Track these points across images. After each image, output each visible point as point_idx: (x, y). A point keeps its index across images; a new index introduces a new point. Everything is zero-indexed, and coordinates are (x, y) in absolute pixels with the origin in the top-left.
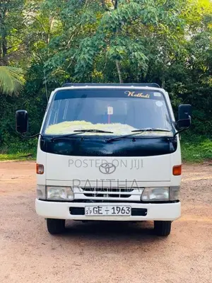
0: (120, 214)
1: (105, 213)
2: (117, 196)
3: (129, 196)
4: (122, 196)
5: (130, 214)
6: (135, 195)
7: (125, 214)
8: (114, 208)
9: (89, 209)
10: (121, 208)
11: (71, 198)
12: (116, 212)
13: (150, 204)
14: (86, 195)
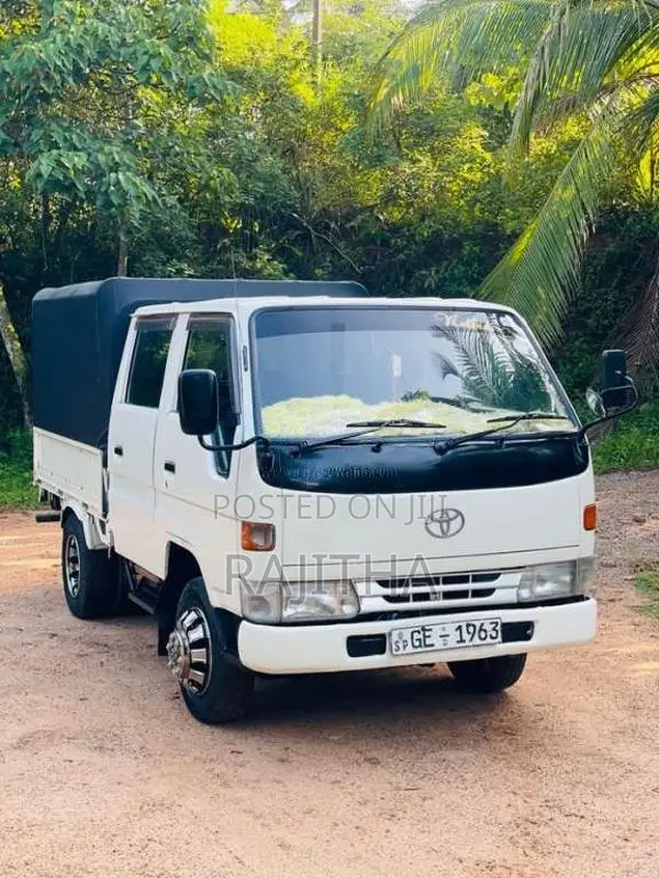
0: (476, 641)
1: (439, 643)
2: (463, 594)
3: (489, 592)
4: (477, 593)
5: (500, 639)
6: (505, 589)
7: (489, 640)
8: (460, 628)
9: (400, 636)
10: (478, 624)
11: (349, 610)
12: (466, 637)
13: (539, 609)
14: (389, 598)
